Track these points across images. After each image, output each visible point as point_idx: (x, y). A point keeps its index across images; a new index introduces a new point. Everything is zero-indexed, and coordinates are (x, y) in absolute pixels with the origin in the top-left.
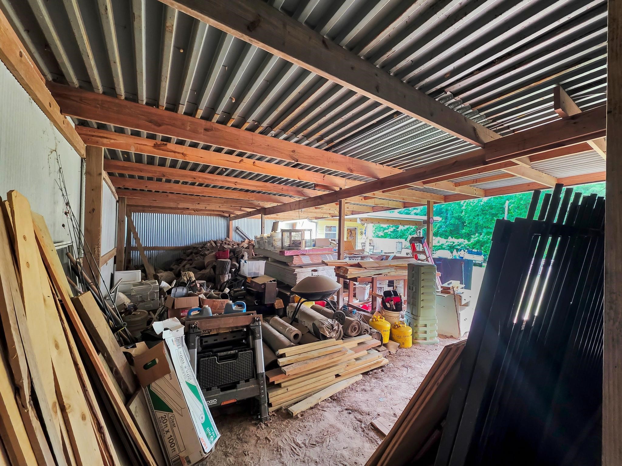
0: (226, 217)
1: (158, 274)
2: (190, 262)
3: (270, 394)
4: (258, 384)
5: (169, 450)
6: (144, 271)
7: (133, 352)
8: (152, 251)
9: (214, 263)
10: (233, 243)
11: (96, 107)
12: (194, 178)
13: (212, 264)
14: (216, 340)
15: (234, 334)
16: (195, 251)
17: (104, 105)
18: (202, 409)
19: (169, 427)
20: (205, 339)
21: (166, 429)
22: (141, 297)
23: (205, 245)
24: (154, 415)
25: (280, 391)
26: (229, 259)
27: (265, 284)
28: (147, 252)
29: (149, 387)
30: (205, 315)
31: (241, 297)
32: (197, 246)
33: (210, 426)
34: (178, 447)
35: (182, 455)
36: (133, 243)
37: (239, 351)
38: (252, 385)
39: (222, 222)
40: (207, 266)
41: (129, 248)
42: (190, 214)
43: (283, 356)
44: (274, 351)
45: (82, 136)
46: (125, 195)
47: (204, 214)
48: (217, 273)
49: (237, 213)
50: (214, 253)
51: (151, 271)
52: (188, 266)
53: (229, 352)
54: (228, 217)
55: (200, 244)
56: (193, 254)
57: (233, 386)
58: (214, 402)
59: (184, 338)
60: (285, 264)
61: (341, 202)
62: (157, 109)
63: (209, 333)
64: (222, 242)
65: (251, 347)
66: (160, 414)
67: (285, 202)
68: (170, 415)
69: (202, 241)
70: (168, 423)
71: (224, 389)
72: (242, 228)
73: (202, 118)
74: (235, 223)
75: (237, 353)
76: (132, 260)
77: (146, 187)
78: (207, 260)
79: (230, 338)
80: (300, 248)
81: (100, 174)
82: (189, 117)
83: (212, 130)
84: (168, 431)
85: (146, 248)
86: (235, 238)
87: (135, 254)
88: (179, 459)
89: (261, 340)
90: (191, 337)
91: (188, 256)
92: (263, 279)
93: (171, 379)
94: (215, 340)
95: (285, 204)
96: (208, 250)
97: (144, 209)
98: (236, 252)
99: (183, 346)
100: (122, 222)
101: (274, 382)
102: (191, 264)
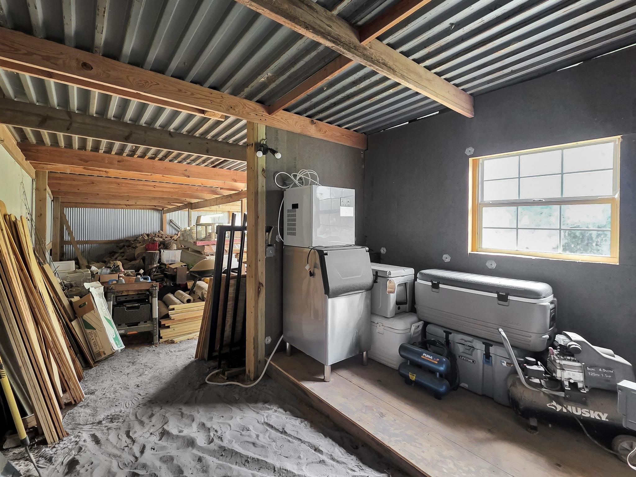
0: (160, 210)
1: (90, 265)
2: (123, 254)
3: (161, 331)
4: (153, 324)
5: (94, 348)
6: (77, 263)
7: (73, 300)
8: (85, 245)
9: (144, 255)
10: (167, 236)
11: (47, 154)
12: (119, 184)
13: (142, 255)
14: (127, 298)
15: (139, 296)
16: (127, 244)
17: (51, 153)
18: (114, 332)
19: (94, 337)
20: (118, 298)
21: (92, 338)
22: (75, 283)
23: (138, 238)
24: (85, 331)
25: (168, 330)
26: (158, 250)
27: (176, 268)
28: (80, 245)
29: (82, 317)
30: (119, 283)
31: (160, 280)
32: (130, 239)
33: (119, 341)
34: (99, 347)
35: (101, 350)
36: (67, 238)
37: (140, 305)
38: (148, 324)
39: (156, 215)
40: (138, 257)
41: (63, 243)
42: (122, 208)
43: (173, 309)
44: (167, 306)
45: (33, 164)
46: (59, 196)
47: (136, 209)
48: (146, 263)
49: (169, 207)
50: (144, 246)
51: (84, 262)
52: (119, 258)
53: (134, 305)
54: (161, 210)
55: (133, 237)
56: (125, 247)
57: (136, 324)
58: (123, 332)
59: (103, 293)
60: (199, 252)
61: (242, 201)
62: (85, 152)
63: (121, 294)
64: (156, 234)
65: (150, 302)
66: (88, 331)
67: (206, 199)
68: (94, 331)
69: (135, 234)
70: (93, 335)
71: (129, 325)
72: (175, 221)
73: (116, 154)
74: (168, 216)
75: (140, 306)
76: (65, 254)
77: (78, 189)
78: (137, 252)
79: (136, 298)
80: (211, 239)
81: (46, 189)
82: (107, 154)
83: (123, 161)
84: (93, 339)
85: (79, 242)
86: (168, 230)
87: (68, 248)
88: (100, 352)
89: (157, 298)
90: (109, 295)
91: (121, 249)
92: (178, 264)
93: (95, 313)
94: (125, 299)
95: (206, 200)
96: (140, 243)
97: (76, 205)
98: (166, 244)
99: (103, 298)
100: (56, 219)
101: (165, 324)
102: (123, 257)
